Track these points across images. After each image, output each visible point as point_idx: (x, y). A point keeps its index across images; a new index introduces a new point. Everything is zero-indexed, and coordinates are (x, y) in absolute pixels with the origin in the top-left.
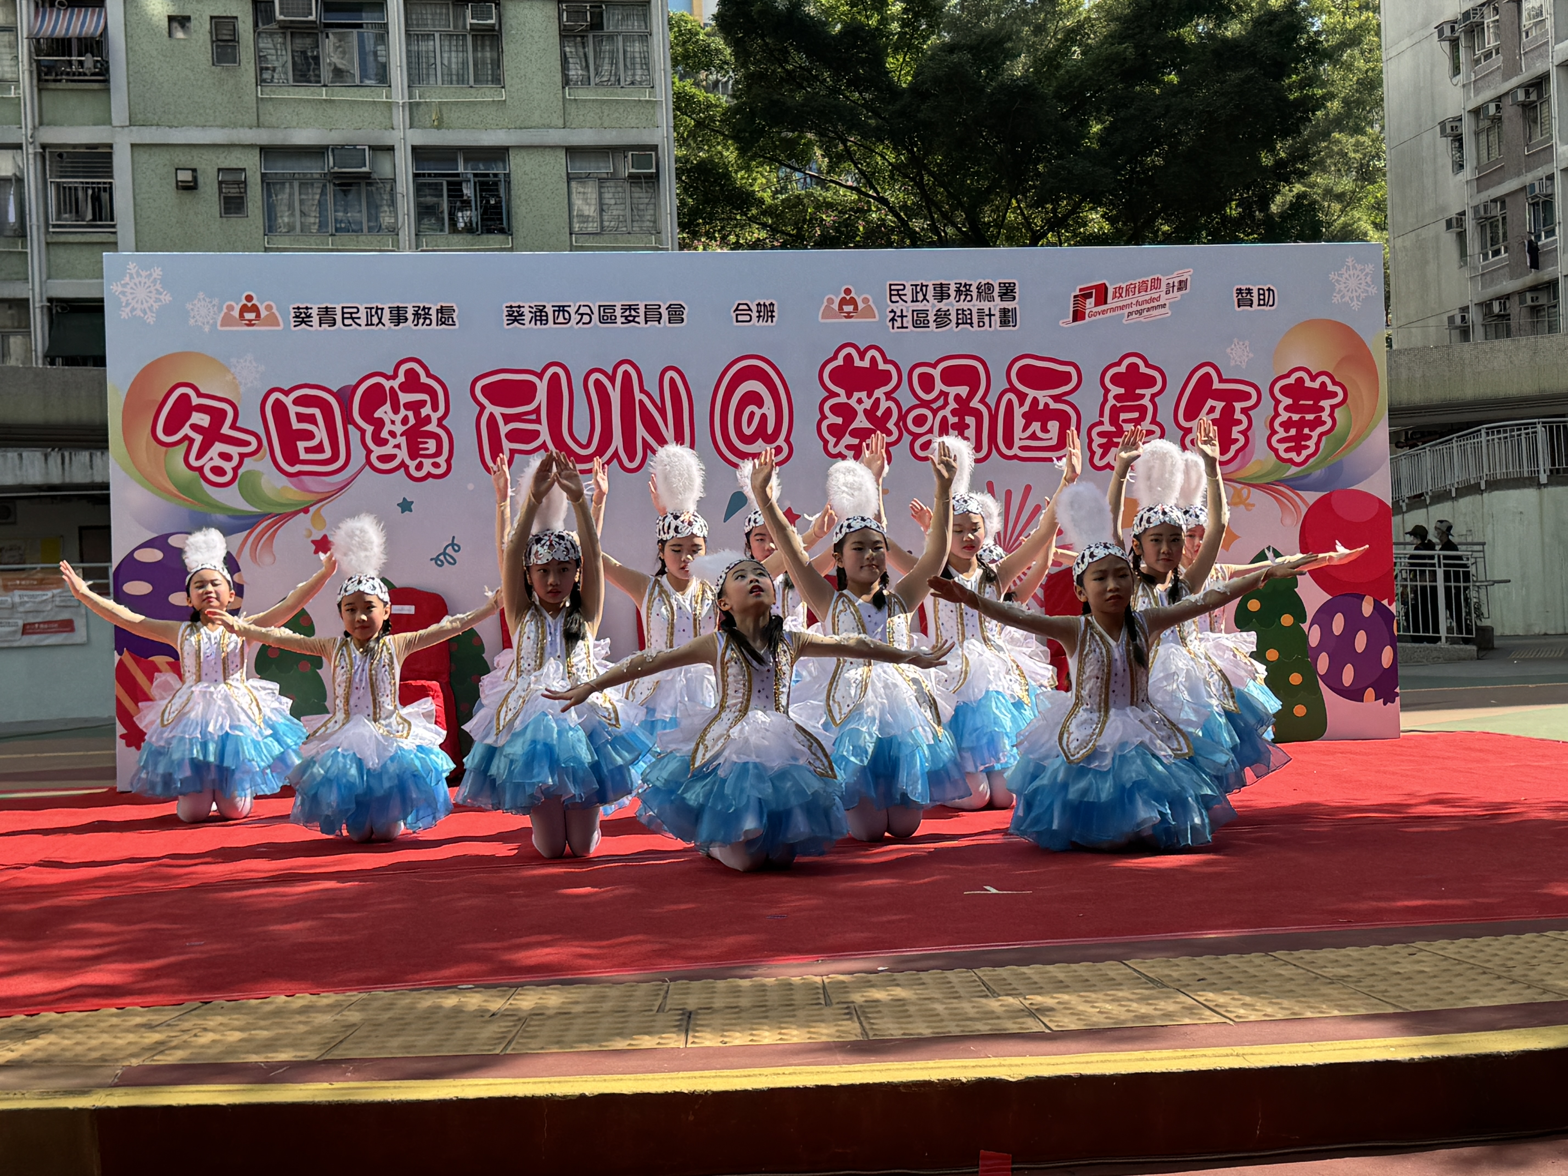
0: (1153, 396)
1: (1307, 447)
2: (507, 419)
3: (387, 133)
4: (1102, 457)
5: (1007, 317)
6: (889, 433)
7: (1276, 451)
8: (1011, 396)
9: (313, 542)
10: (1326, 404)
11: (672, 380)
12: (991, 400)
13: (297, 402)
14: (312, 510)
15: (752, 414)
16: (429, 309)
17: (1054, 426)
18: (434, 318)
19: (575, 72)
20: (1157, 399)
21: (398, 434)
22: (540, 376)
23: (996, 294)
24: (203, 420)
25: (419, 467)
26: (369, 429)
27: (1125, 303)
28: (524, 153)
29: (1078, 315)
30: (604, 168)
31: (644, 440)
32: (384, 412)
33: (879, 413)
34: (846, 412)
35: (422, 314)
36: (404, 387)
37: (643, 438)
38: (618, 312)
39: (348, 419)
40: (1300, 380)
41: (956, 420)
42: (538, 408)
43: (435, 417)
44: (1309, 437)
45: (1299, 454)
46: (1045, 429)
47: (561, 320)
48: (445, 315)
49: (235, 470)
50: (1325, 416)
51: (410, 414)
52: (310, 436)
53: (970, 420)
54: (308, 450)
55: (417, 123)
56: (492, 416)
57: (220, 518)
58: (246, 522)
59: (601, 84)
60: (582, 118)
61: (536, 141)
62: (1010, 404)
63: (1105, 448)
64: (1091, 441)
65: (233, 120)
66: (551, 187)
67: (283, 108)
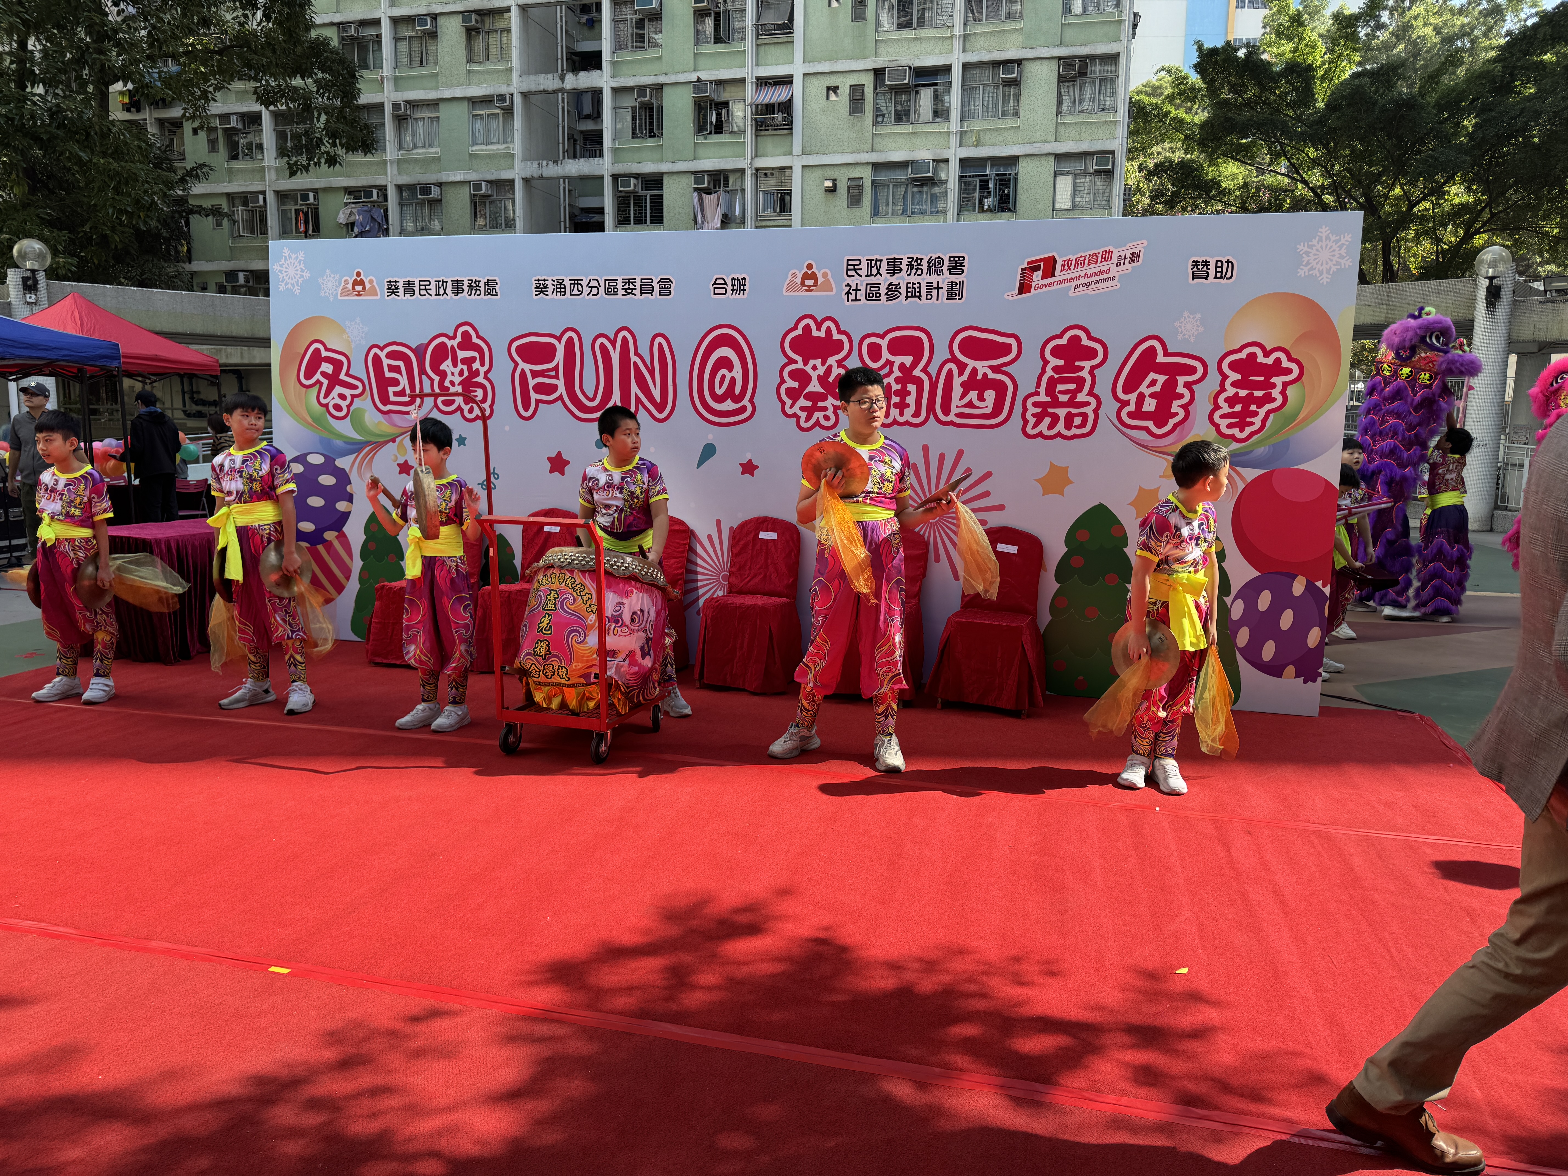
0: (1093, 368)
1: (1252, 424)
2: (535, 374)
3: (946, 151)
4: (1035, 427)
5: (954, 291)
7: (1217, 427)
8: (951, 365)
9: (398, 465)
10: (1278, 381)
11: (660, 345)
12: (933, 369)
13: (389, 356)
14: (398, 440)
15: (723, 377)
16: (479, 282)
17: (990, 395)
18: (482, 289)
19: (1066, 104)
20: (1096, 372)
21: (457, 383)
22: (559, 339)
23: (945, 268)
24: (328, 368)
25: (471, 411)
26: (437, 379)
27: (1073, 276)
28: (1028, 159)
29: (1024, 288)
30: (1078, 167)
31: (636, 395)
32: (448, 365)
33: (829, 378)
34: (802, 377)
35: (474, 286)
36: (462, 347)
38: (620, 285)
39: (422, 371)
40: (1253, 355)
41: (899, 387)
42: (559, 365)
43: (482, 370)
44: (1256, 414)
45: (1242, 431)
46: (981, 398)
47: (576, 292)
48: (490, 287)
49: (349, 407)
50: (1276, 393)
51: (465, 367)
52: (396, 382)
53: (912, 388)
54: (396, 394)
55: (964, 144)
56: (523, 372)
57: (339, 443)
58: (355, 447)
59: (1082, 111)
60: (1067, 135)
61: (1036, 151)
62: (950, 373)
63: (1039, 418)
64: (1025, 410)
65: (858, 148)
66: (1043, 180)
67: (889, 138)
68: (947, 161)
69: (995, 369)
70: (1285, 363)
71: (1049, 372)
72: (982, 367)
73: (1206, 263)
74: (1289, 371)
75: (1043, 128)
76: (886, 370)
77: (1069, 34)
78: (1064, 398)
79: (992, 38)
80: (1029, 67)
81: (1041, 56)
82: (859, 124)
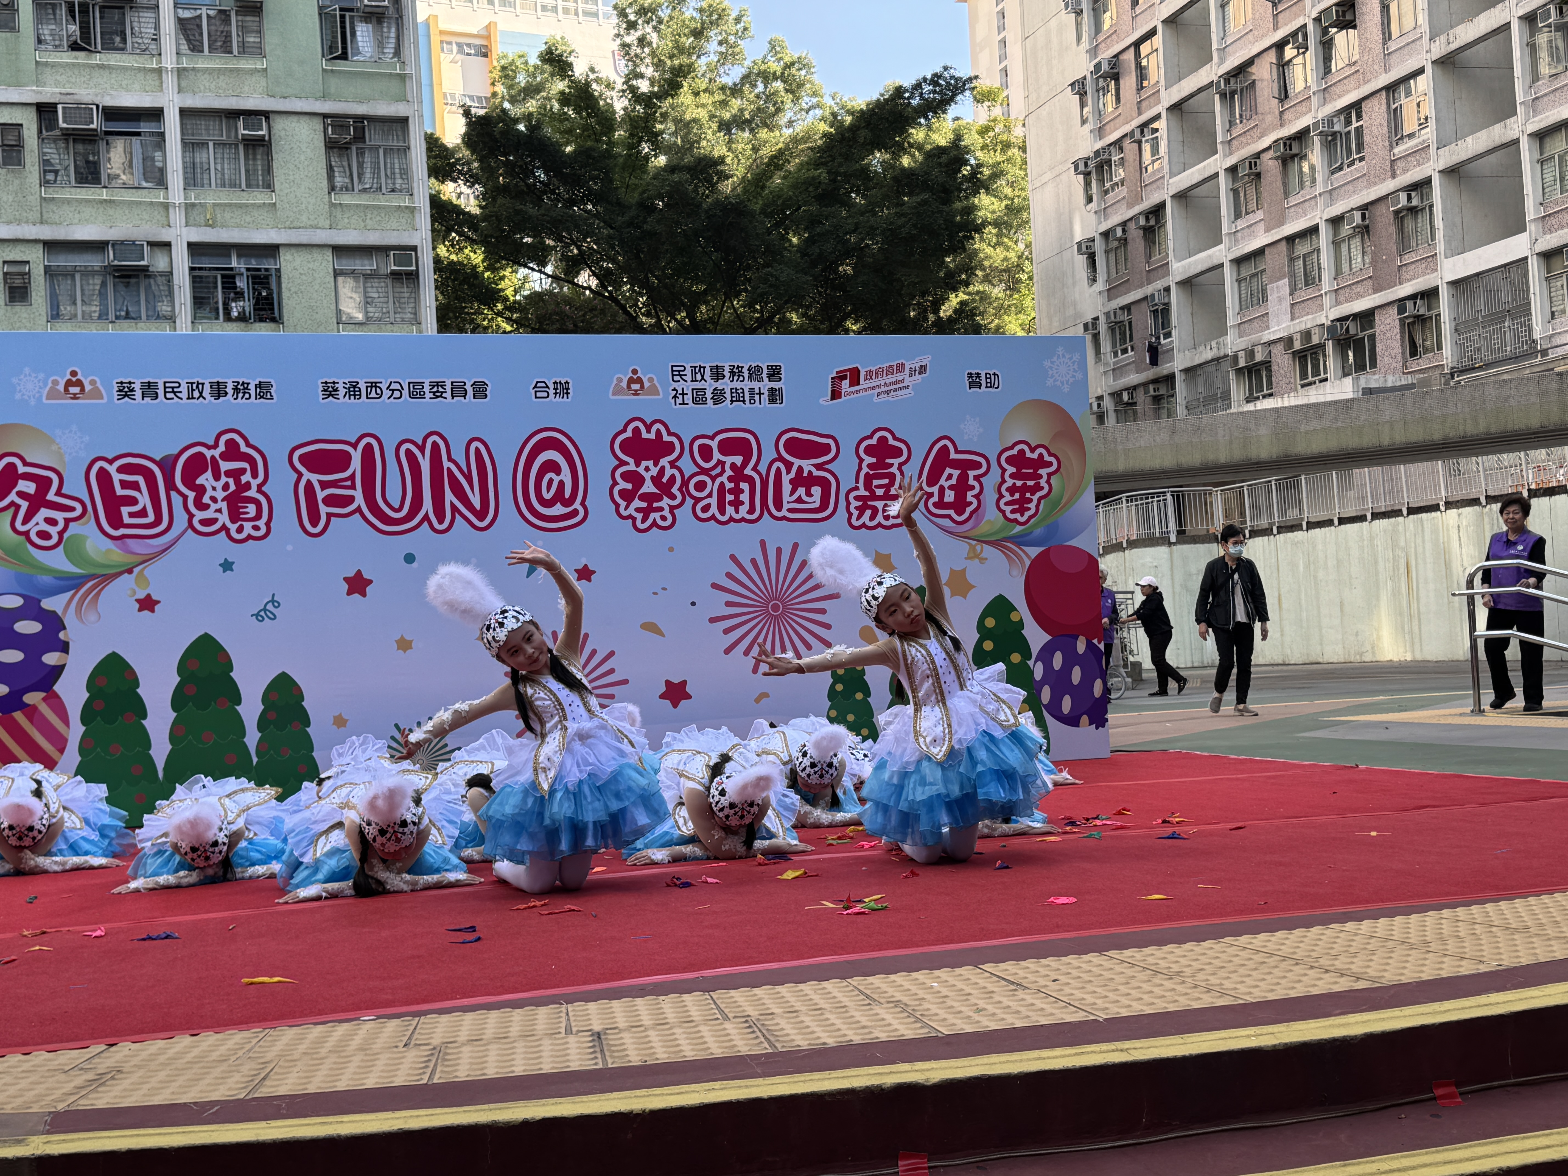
0: (901, 465)
1: (1029, 509)
2: (324, 485)
3: (164, 231)
4: (858, 518)
6: (673, 497)
7: (1003, 512)
8: (778, 464)
9: (138, 601)
10: (1043, 472)
11: (477, 450)
12: (762, 468)
13: (120, 470)
14: (136, 570)
15: (551, 481)
16: (248, 384)
17: (817, 491)
18: (253, 392)
19: (339, 180)
20: (903, 468)
21: (219, 499)
22: (355, 446)
23: (764, 375)
24: (29, 487)
25: (240, 530)
26: (191, 495)
27: (875, 384)
28: (293, 250)
29: (835, 394)
30: (368, 265)
31: (452, 504)
32: (206, 479)
33: (665, 480)
34: (636, 479)
35: (241, 389)
36: (225, 456)
37: (452, 503)
38: (427, 389)
39: (170, 486)
40: (1022, 452)
41: (732, 485)
42: (353, 475)
43: (254, 483)
44: (1030, 501)
45: (1022, 515)
46: (809, 494)
47: (373, 395)
48: (263, 389)
49: (61, 534)
50: (1043, 482)
51: (231, 481)
52: (133, 501)
53: (744, 486)
54: (131, 515)
55: (191, 222)
56: (309, 484)
57: (46, 579)
58: (71, 583)
59: (364, 190)
60: (346, 220)
61: (304, 240)
62: (778, 471)
63: (861, 510)
64: (848, 504)
65: (18, 217)
66: (319, 281)
67: (65, 207)
68: (167, 245)
69: (819, 467)
70: (1047, 458)
71: (865, 470)
72: (807, 465)
73: (978, 375)
74: (1050, 464)
75: (310, 208)
76: (718, 470)
77: (335, 84)
78: (880, 492)
79: (223, 78)
80: (280, 126)
81: (299, 110)
82: (17, 182)
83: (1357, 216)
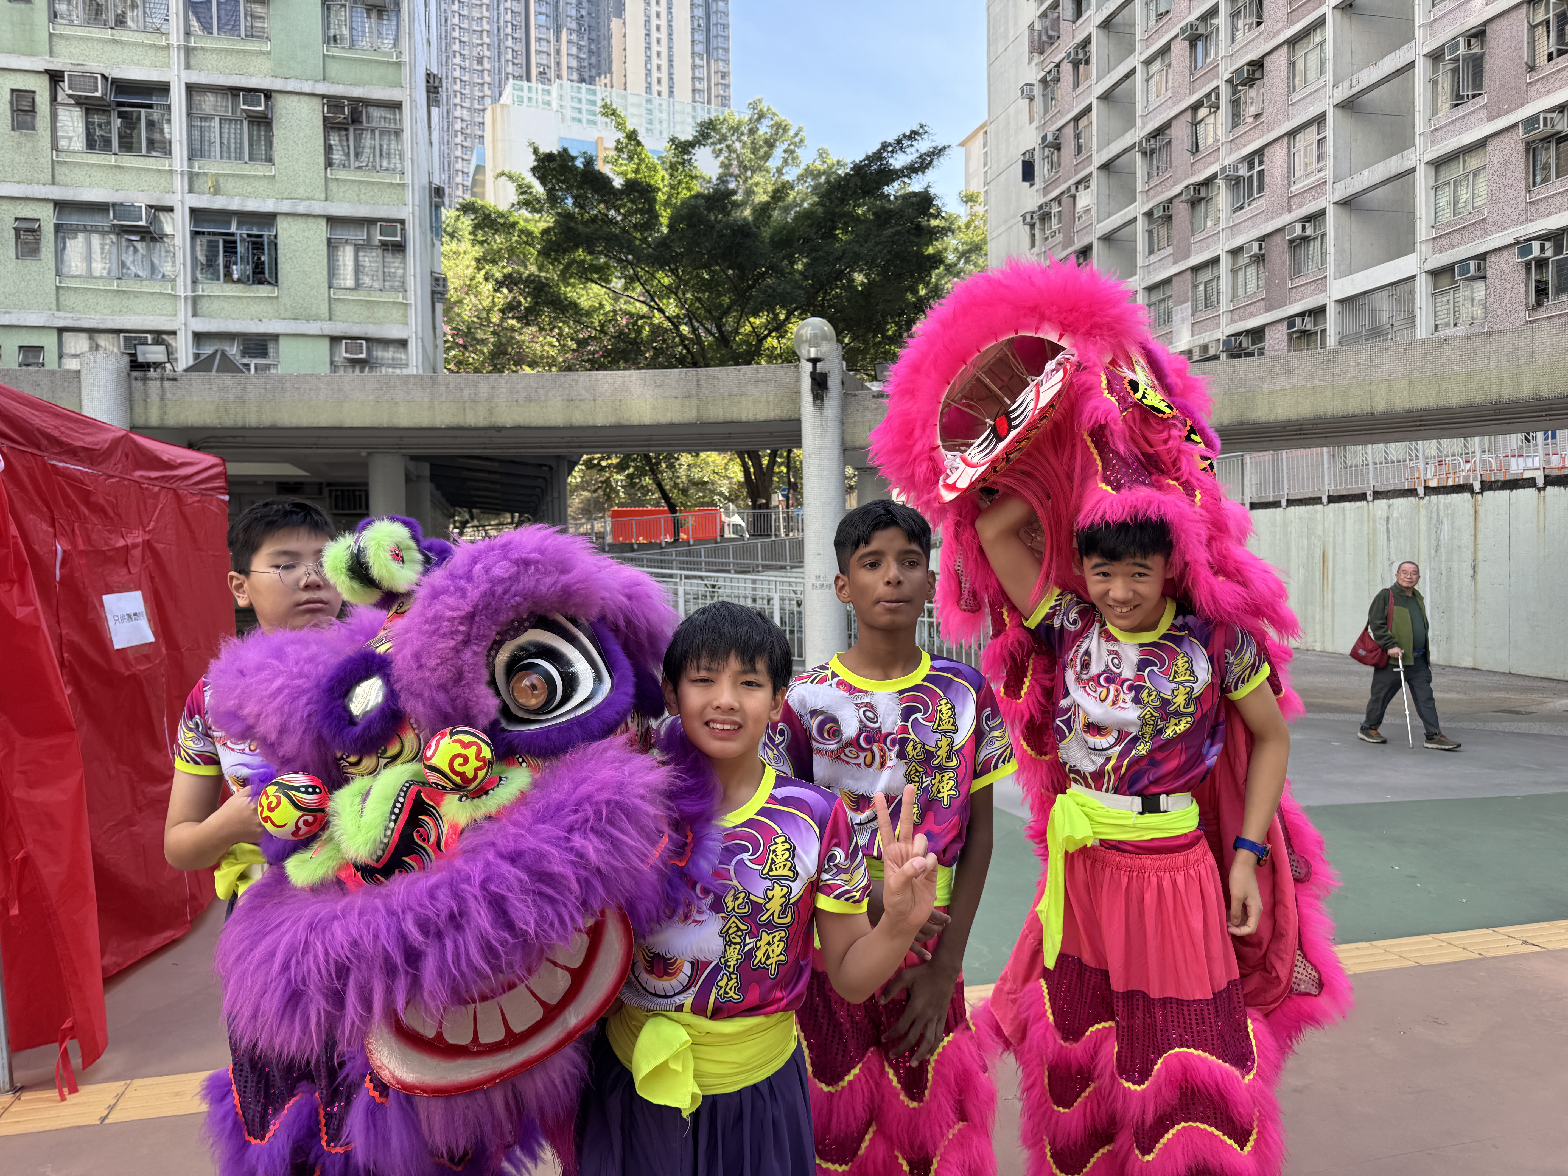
3: (167, 196)
19: (337, 156)
28: (290, 219)
30: (361, 236)
55: (195, 189)
59: (360, 168)
60: (341, 194)
61: (300, 210)
65: (30, 177)
66: (312, 248)
67: (77, 170)
68: (171, 209)
75: (307, 181)
77: (334, 69)
79: (229, 58)
80: (281, 102)
81: (299, 90)
82: (29, 145)
83: (1255, 246)
